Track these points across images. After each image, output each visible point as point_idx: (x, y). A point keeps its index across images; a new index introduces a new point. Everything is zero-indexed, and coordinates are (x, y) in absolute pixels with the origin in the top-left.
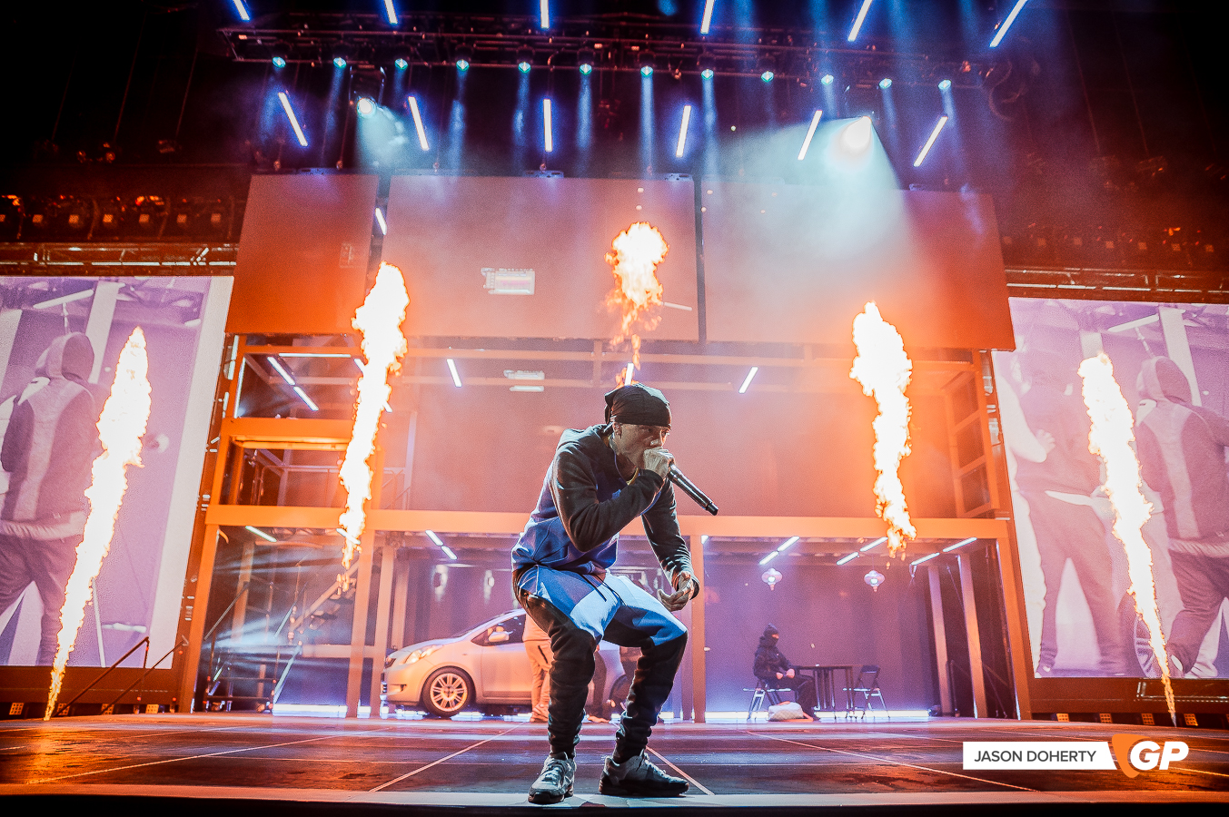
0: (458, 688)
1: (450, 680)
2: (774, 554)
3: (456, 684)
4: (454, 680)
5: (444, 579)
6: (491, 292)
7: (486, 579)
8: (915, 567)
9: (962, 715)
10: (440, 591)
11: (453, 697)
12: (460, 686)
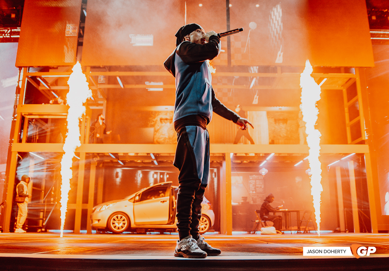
0: (123, 221)
1: (119, 218)
2: (265, 162)
3: (122, 219)
4: (121, 217)
5: (120, 174)
6: (134, 45)
7: (138, 174)
8: (330, 167)
9: (349, 232)
10: (118, 180)
11: (121, 224)
12: (124, 220)
